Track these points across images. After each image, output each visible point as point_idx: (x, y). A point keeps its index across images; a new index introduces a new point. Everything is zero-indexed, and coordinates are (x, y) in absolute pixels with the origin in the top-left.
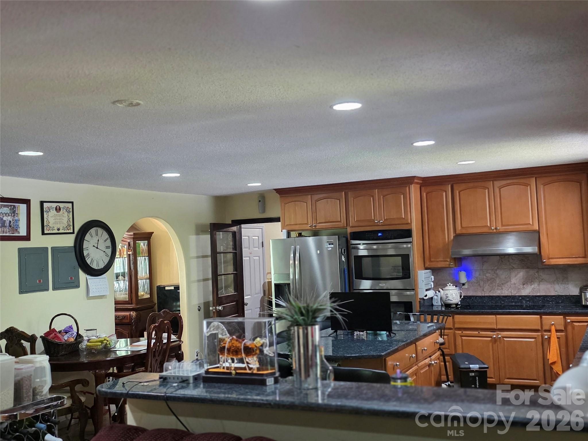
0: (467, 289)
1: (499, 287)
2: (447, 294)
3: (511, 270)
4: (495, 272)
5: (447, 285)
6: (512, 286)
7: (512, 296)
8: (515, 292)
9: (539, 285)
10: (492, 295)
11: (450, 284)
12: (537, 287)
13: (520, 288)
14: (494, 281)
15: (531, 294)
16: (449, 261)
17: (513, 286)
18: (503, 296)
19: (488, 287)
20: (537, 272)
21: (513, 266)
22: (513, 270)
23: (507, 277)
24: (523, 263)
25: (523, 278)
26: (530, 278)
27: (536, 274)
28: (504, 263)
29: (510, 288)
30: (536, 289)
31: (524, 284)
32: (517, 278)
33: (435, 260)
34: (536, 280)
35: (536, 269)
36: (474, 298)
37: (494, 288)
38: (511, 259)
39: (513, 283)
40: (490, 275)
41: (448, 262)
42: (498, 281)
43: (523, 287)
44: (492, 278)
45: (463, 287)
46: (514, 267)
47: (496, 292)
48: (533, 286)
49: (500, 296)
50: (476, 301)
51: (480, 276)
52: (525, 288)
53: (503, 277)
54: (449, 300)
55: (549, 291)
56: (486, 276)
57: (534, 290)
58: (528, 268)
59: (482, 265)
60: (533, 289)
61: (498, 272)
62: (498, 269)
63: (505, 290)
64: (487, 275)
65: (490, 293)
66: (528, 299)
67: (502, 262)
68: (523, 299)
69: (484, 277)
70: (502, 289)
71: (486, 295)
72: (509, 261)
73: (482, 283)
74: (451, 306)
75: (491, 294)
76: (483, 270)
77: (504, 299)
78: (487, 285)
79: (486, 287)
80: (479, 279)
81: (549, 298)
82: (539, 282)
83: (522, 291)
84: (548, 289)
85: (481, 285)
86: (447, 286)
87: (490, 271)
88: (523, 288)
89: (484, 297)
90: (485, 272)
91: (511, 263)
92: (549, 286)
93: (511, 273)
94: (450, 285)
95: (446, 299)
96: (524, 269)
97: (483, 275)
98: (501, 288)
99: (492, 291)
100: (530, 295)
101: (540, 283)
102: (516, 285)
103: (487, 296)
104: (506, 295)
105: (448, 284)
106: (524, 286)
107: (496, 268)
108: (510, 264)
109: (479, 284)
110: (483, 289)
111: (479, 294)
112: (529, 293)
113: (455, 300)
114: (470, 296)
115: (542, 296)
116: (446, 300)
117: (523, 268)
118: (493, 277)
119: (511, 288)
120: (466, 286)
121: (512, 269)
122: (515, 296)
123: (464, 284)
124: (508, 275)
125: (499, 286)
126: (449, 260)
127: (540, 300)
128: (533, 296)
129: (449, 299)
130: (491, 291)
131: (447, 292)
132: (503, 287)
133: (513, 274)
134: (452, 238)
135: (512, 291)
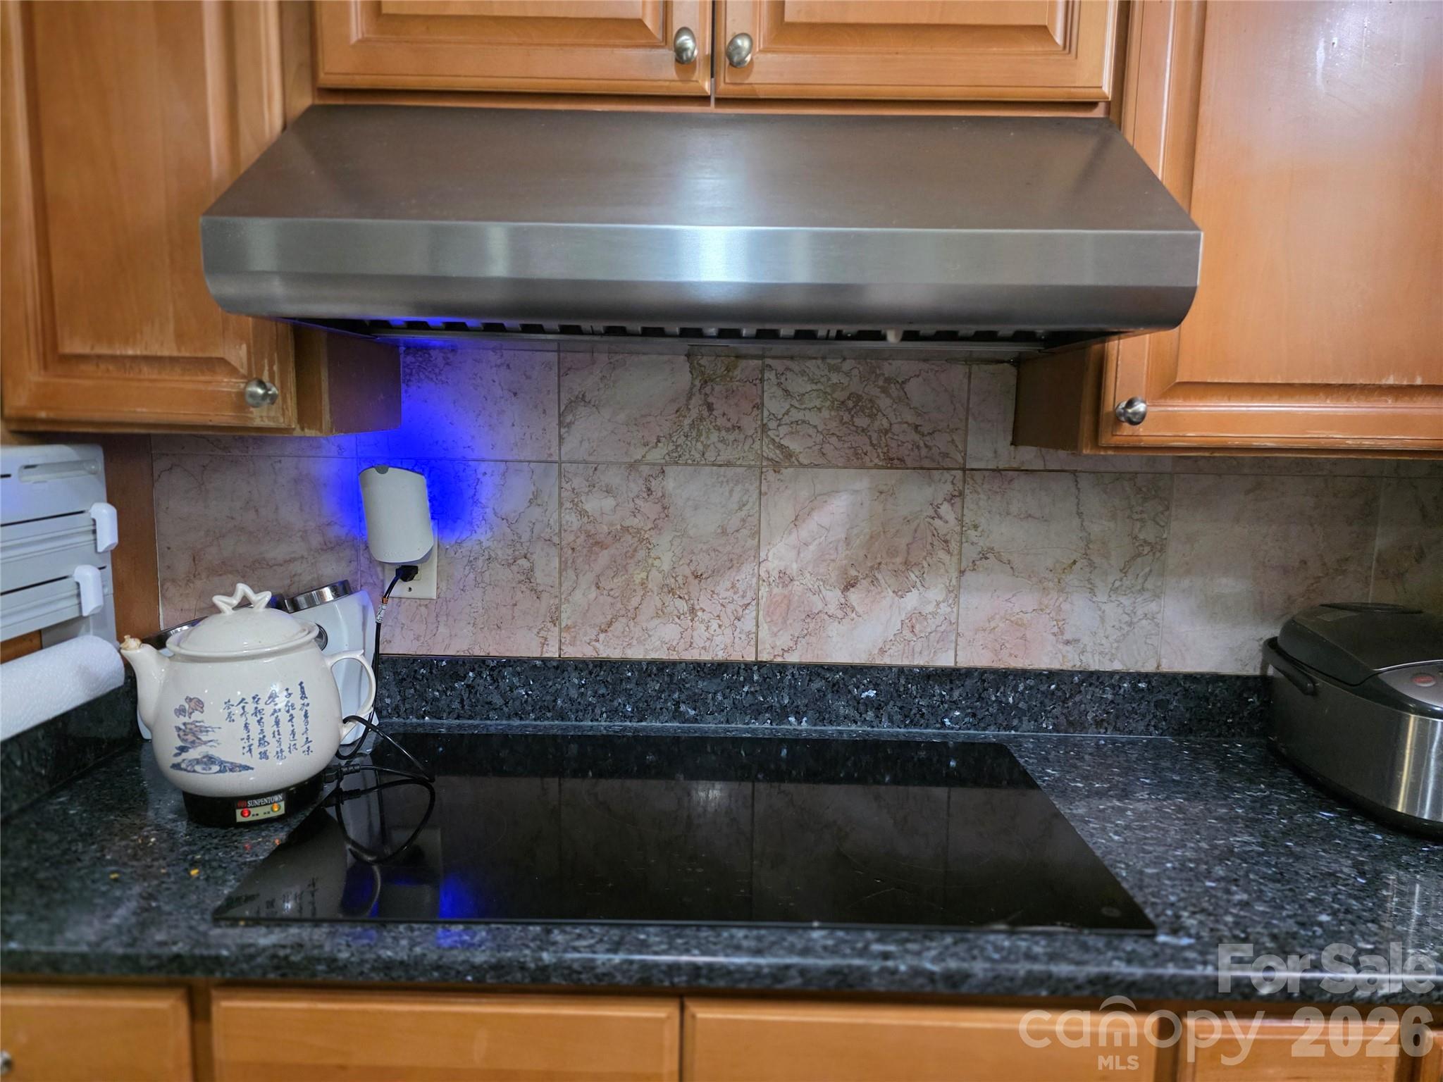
0: (438, 609)
1: (668, 598)
2: (199, 705)
3: (771, 475)
4: (654, 484)
5: (219, 600)
6: (764, 591)
7: (761, 665)
8: (784, 640)
9: (954, 592)
10: (615, 654)
11: (242, 589)
12: (944, 609)
13: (820, 606)
14: (641, 554)
15: (895, 658)
16: (243, 371)
17: (770, 592)
18: (699, 668)
19: (593, 593)
20: (957, 497)
21: (785, 442)
22: (788, 472)
23: (734, 522)
24: (862, 421)
25: (847, 540)
26: (902, 542)
27: (945, 509)
28: (721, 421)
29: (752, 608)
30: (932, 623)
31: (849, 585)
32: (805, 532)
33: (103, 350)
34: (942, 555)
35: (947, 476)
36: (479, 674)
37: (635, 602)
38: (780, 393)
39: (775, 574)
40: (609, 503)
41: (233, 371)
42: (665, 554)
43: (842, 606)
44: (626, 529)
45: (401, 589)
46: (788, 455)
47: (645, 630)
48: (912, 600)
49: (674, 664)
50: (498, 701)
51: (536, 512)
52: (859, 609)
53: (705, 523)
54: (210, 760)
55: (1024, 637)
56: (583, 513)
57: (918, 628)
58: (892, 462)
59: (560, 424)
60: (912, 622)
61: (670, 484)
62: (675, 459)
63: (714, 625)
64: (593, 504)
65: (602, 636)
66: (872, 693)
67: (710, 408)
68: (836, 688)
69: (572, 519)
70: (693, 611)
71: (571, 652)
72: (759, 406)
73: (546, 566)
74: (240, 819)
75: (611, 650)
76: (560, 463)
77: (701, 684)
78: (587, 579)
79: (578, 596)
80: (525, 537)
81: (1015, 689)
82: (962, 572)
83: (834, 629)
84: (1019, 624)
85: (539, 576)
86: (216, 610)
87: (613, 477)
88: (840, 614)
89: (561, 666)
90: (578, 483)
91: (773, 425)
92: (1026, 602)
93: (764, 499)
94: (245, 603)
95: (183, 749)
96: (863, 467)
97: (561, 504)
98: (683, 606)
99: (618, 626)
100: (886, 661)
101: (969, 576)
102: (796, 587)
103: (581, 665)
104: (721, 656)
105: (231, 594)
106: (854, 596)
107: (657, 455)
108: (764, 428)
109: (528, 576)
110: (558, 608)
111: (524, 645)
112: (882, 651)
113: (280, 754)
114: (454, 661)
115: (969, 672)
116: (177, 766)
117: (856, 460)
118: (635, 522)
119: (758, 604)
120: (425, 586)
121: (776, 467)
122: (778, 665)
123: (407, 572)
124: (743, 514)
125: (671, 591)
126: (238, 354)
127: (955, 704)
128: (911, 668)
129: (213, 752)
130: (610, 624)
131: (201, 682)
132: (704, 602)
133: (780, 508)
134: (273, 119)
135: (764, 633)
